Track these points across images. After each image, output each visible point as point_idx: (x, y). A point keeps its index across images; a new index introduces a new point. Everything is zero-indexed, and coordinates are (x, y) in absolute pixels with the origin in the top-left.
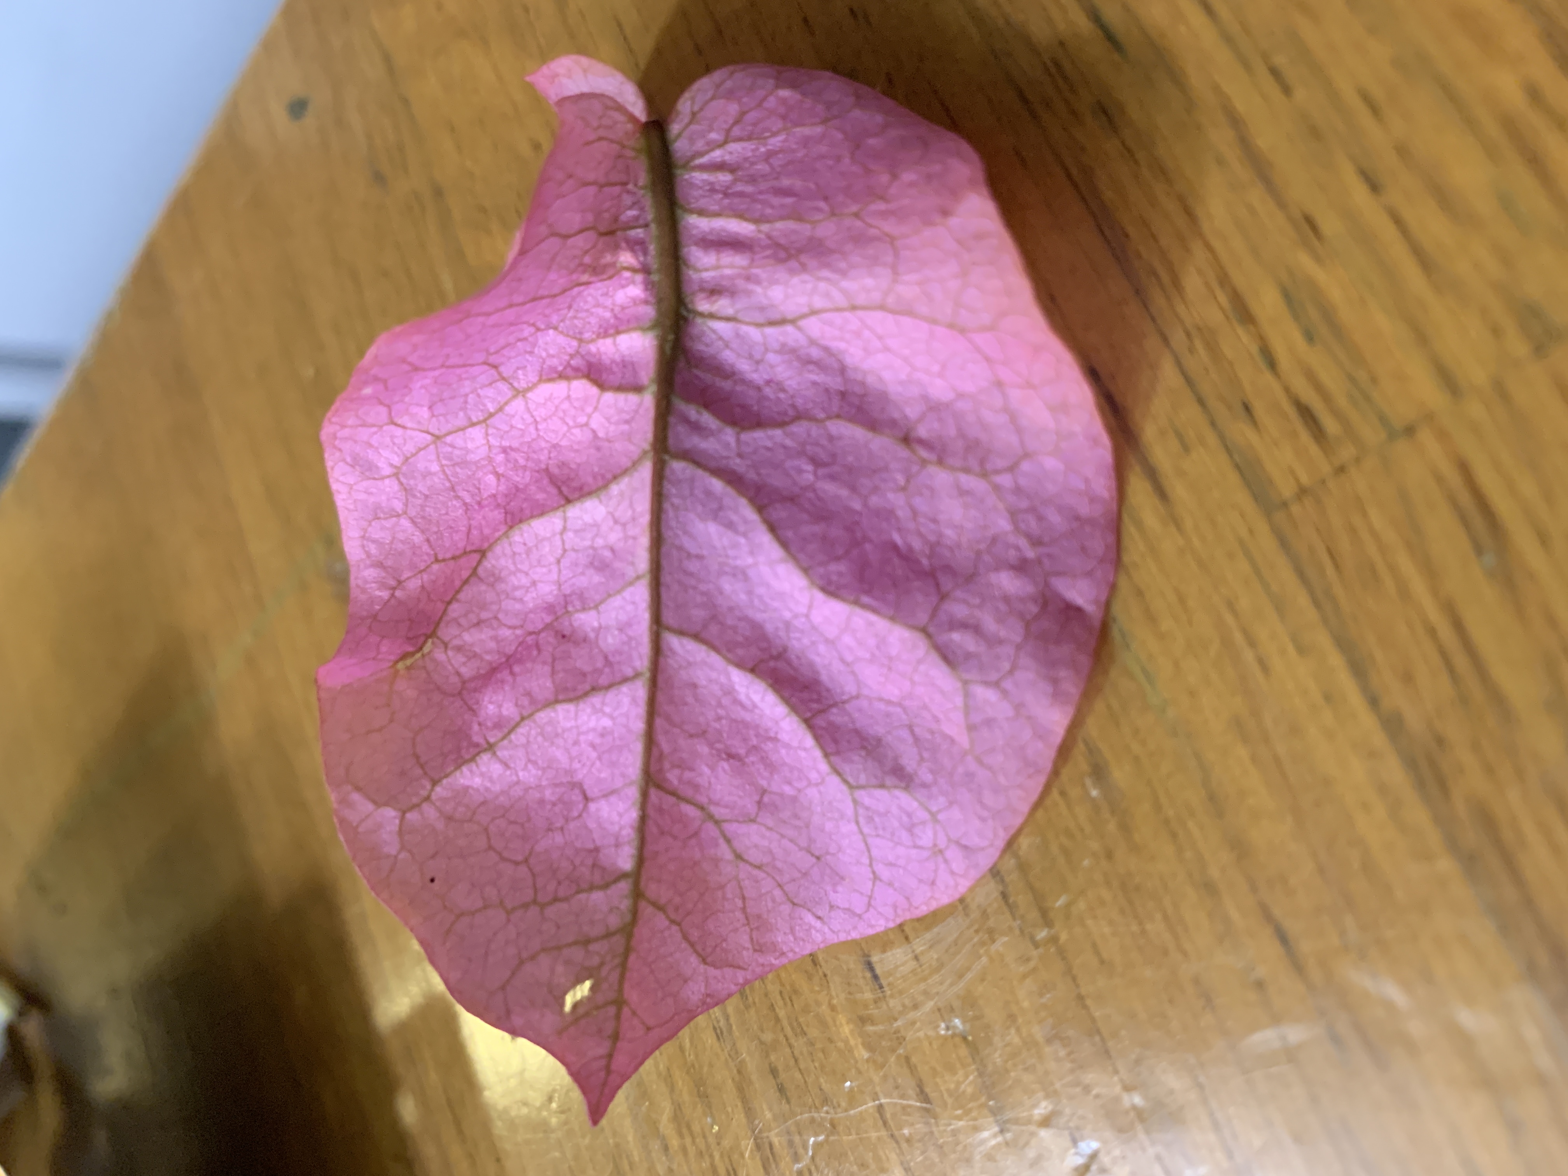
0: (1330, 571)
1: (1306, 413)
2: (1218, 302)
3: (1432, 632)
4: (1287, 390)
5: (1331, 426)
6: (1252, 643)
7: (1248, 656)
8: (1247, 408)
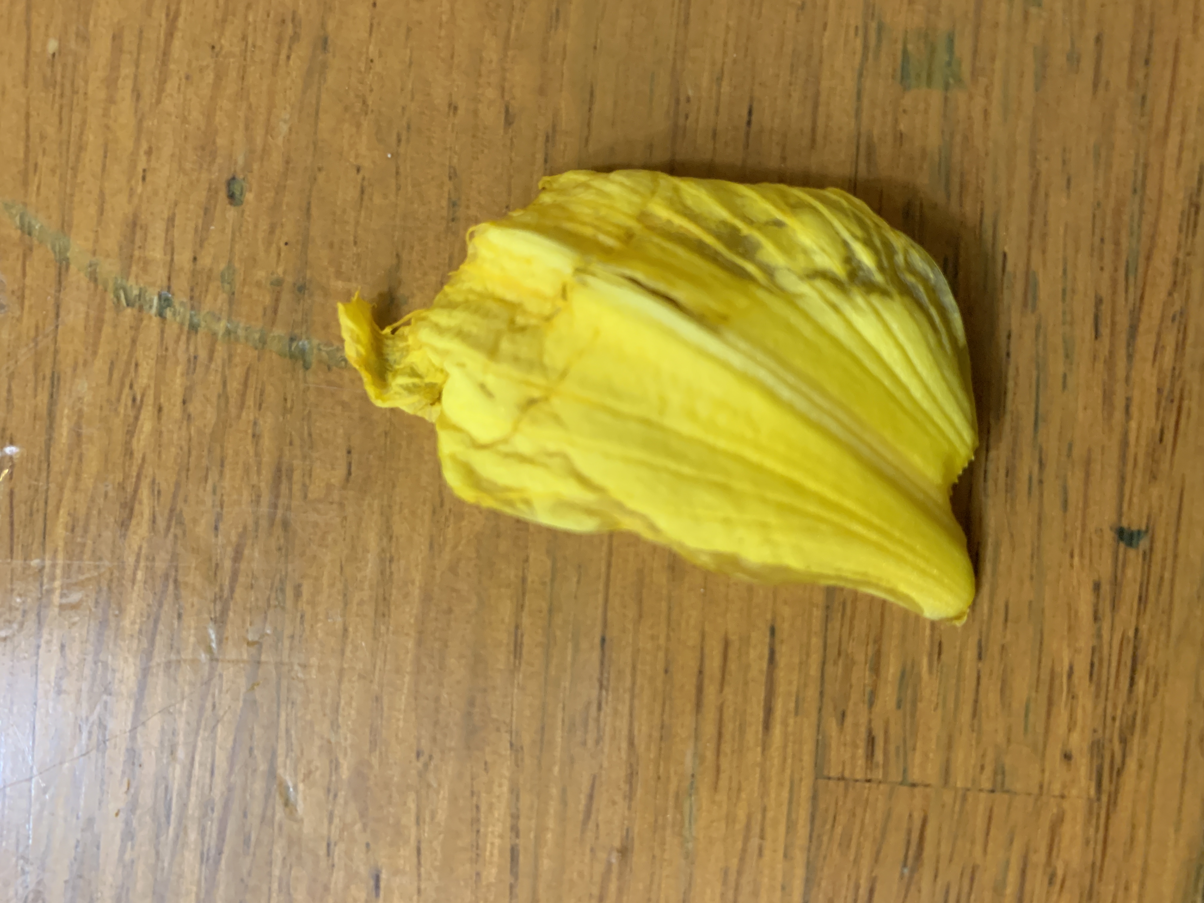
0: (828, 827)
1: (871, 741)
2: (867, 650)
3: (857, 887)
4: (870, 721)
5: (879, 756)
6: (762, 837)
7: (755, 842)
8: (843, 715)
